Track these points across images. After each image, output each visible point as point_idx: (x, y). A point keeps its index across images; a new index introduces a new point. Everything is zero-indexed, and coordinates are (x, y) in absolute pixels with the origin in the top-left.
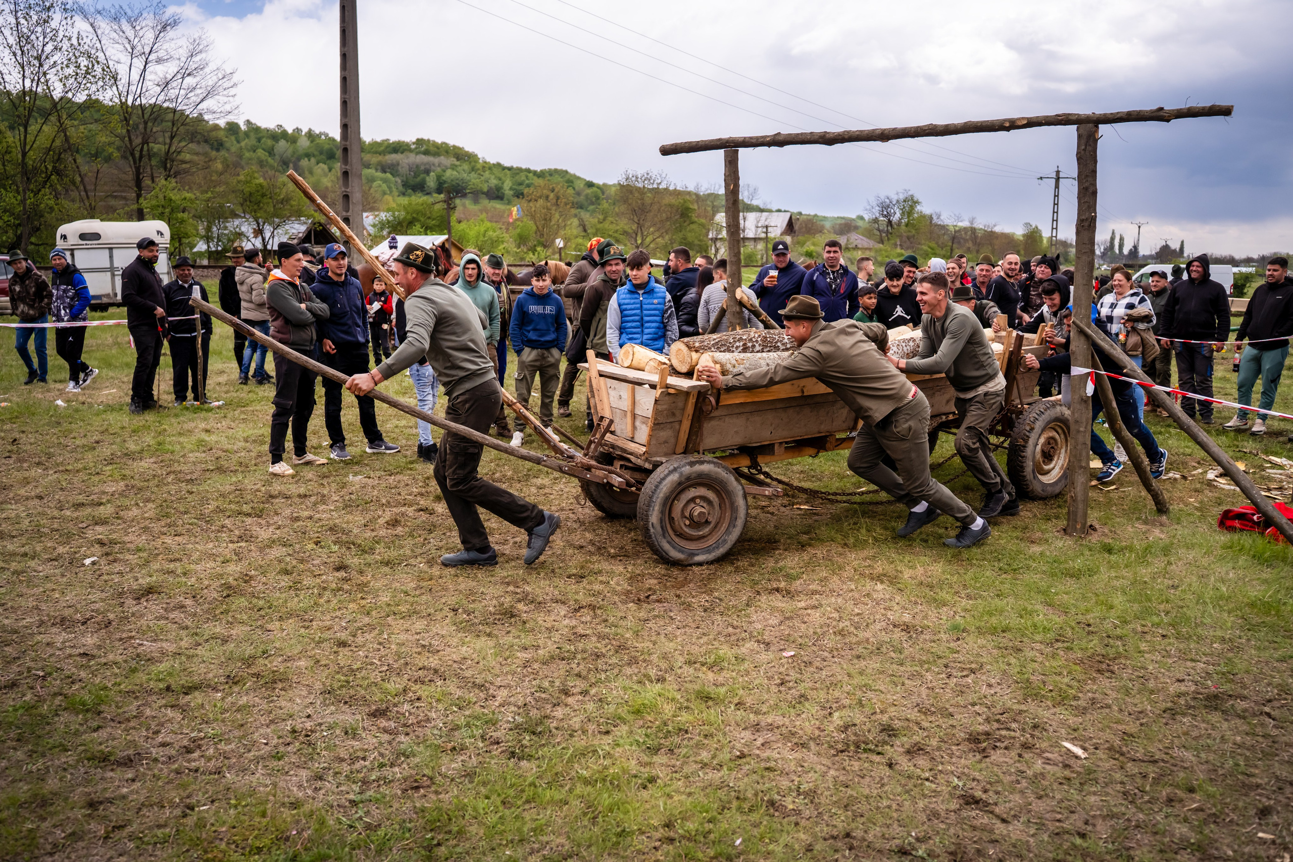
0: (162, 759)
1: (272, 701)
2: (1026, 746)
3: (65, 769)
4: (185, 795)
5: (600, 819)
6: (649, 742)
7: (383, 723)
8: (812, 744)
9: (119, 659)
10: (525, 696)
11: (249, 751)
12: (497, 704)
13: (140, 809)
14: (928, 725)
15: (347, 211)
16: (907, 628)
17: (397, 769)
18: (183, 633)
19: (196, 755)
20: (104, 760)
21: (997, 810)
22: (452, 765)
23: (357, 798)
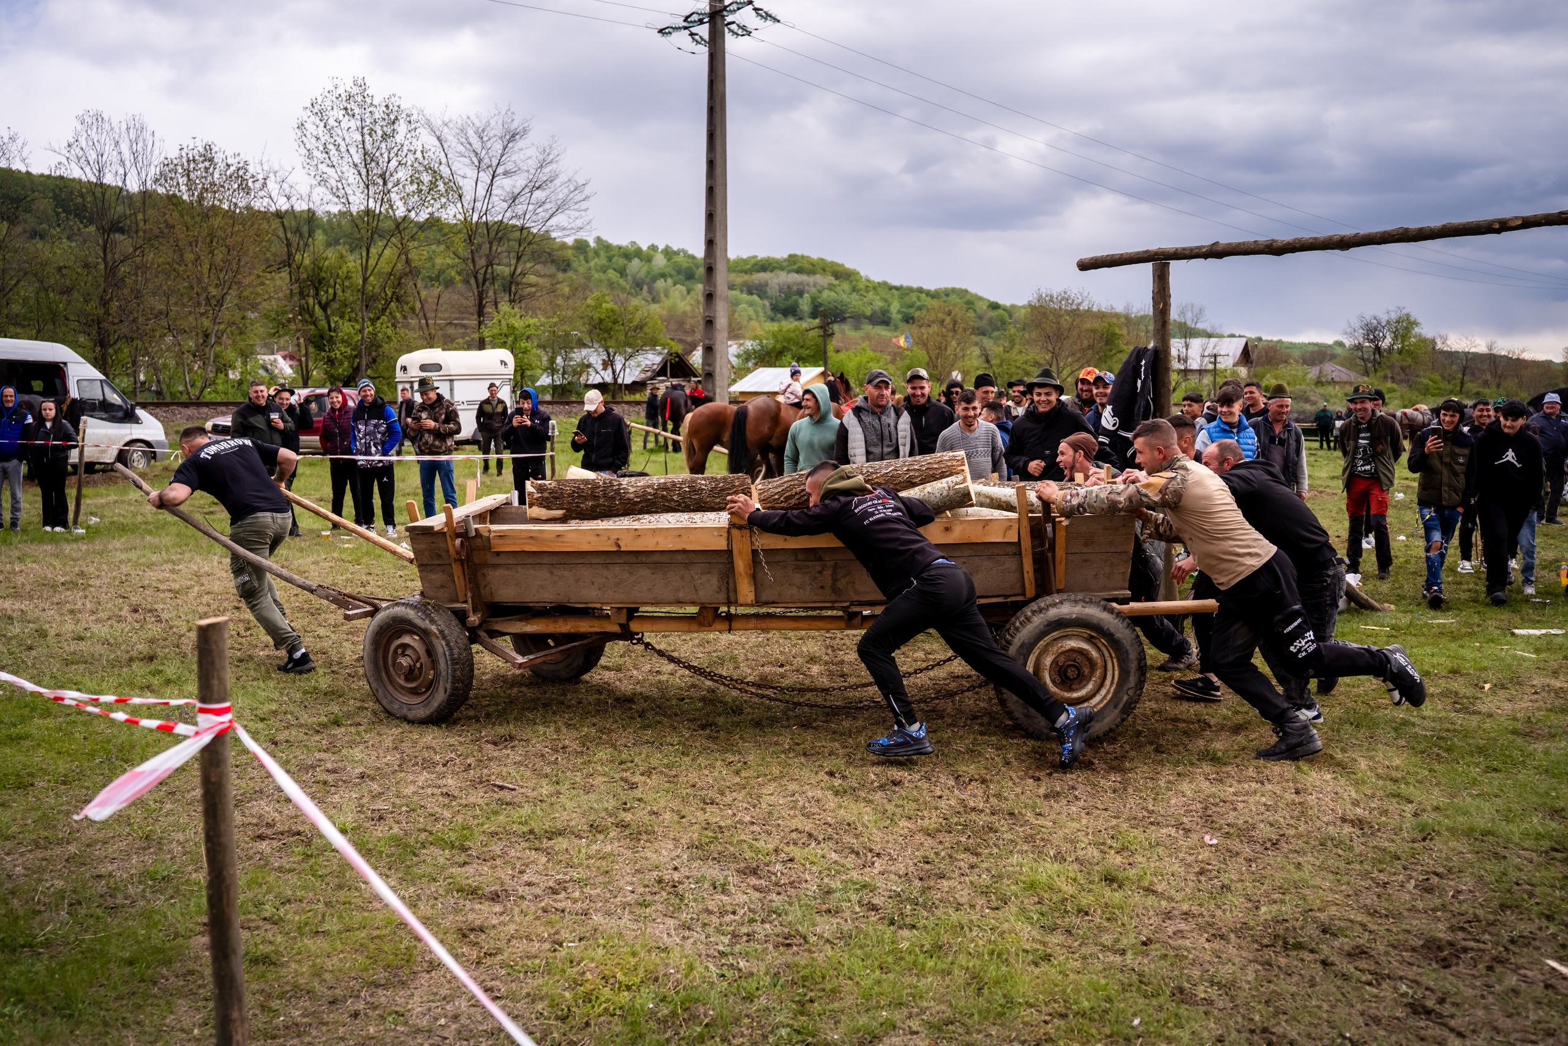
0: (529, 897)
1: (637, 852)
2: (1498, 960)
3: (436, 899)
4: (552, 932)
5: (986, 991)
6: (1044, 921)
7: (754, 881)
8: (1232, 936)
9: (480, 801)
10: (906, 867)
11: (615, 897)
12: (876, 871)
13: (509, 940)
14: (1376, 927)
15: (710, 339)
16: (1359, 823)
17: (767, 926)
18: (544, 782)
19: (563, 895)
20: (473, 893)
21: (1452, 1023)
22: (826, 926)
23: (728, 950)
